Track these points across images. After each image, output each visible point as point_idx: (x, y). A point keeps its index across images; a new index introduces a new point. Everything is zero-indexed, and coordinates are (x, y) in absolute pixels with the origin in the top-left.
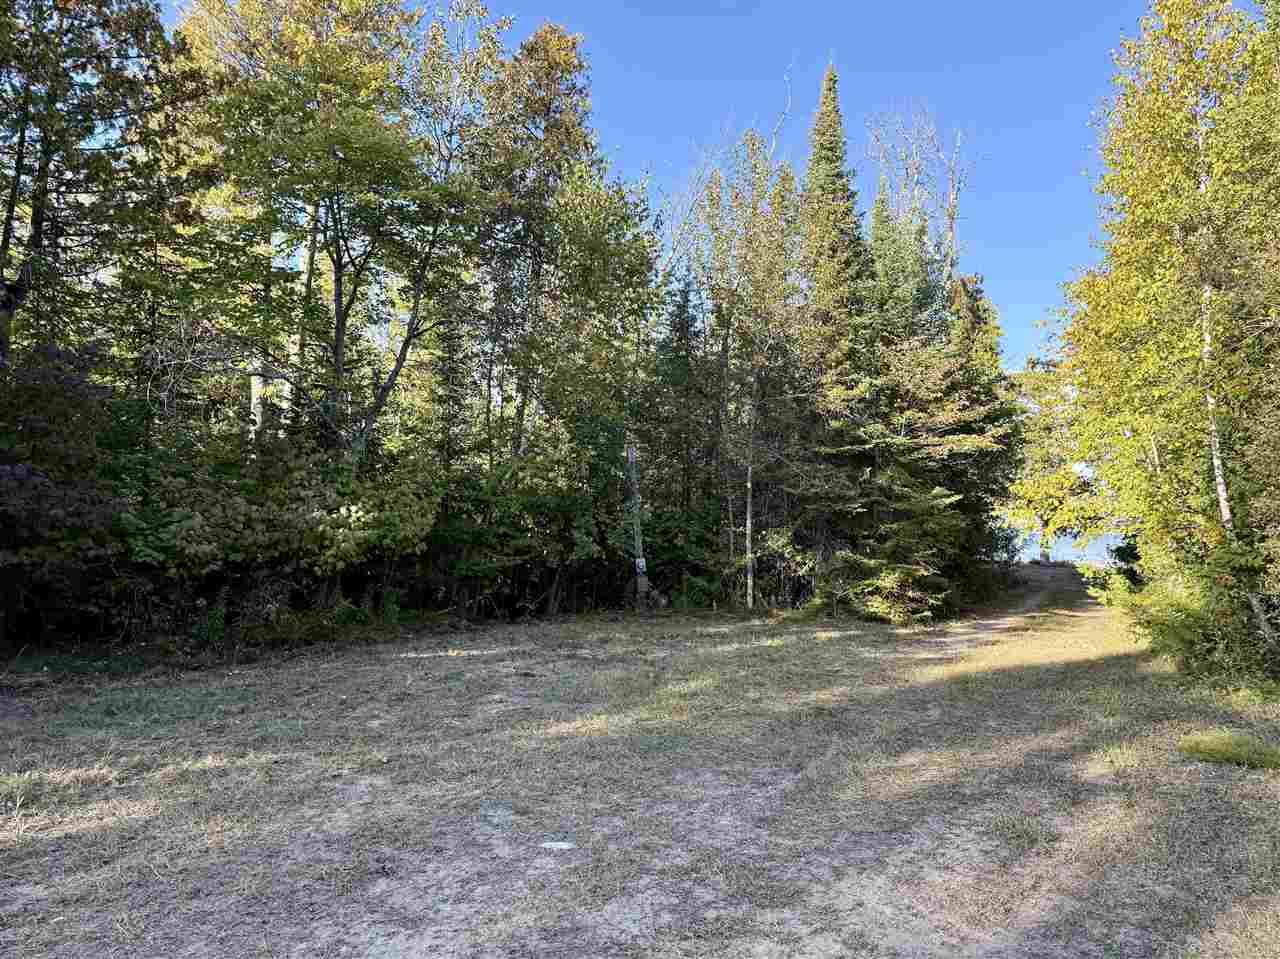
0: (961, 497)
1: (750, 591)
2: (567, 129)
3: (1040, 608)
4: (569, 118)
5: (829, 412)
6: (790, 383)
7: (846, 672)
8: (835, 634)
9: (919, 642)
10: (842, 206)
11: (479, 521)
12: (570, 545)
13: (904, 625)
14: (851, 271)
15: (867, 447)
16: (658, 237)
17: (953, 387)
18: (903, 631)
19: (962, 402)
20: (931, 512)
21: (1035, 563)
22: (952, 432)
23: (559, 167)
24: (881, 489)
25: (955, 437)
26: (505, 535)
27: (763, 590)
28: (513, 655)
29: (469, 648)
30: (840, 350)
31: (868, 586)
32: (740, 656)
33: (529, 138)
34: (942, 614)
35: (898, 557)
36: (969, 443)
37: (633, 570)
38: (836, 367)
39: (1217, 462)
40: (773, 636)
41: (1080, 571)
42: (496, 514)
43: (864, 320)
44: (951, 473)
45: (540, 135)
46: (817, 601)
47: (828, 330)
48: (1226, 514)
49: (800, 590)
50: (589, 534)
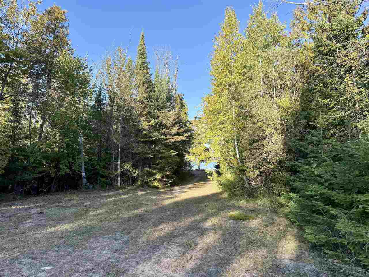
0: (178, 153)
1: (119, 182)
2: (61, 38)
3: (197, 182)
4: (61, 35)
5: (143, 129)
6: (131, 120)
7: (146, 203)
8: (143, 193)
9: (166, 193)
10: (146, 71)
11: (26, 162)
12: (59, 169)
13: (163, 188)
14: (149, 90)
15: (153, 139)
16: (90, 74)
17: (176, 123)
18: (162, 190)
19: (178, 127)
20: (170, 157)
21: (197, 170)
22: (176, 135)
23: (58, 49)
24: (157, 150)
25: (176, 137)
26: (35, 167)
27: (123, 181)
28: (37, 207)
29: (20, 205)
30: (146, 111)
31: (153, 178)
32: (115, 201)
33: (48, 39)
34: (173, 185)
35: (162, 169)
36: (179, 138)
37: (81, 176)
38: (145, 116)
39: (236, 144)
40: (125, 195)
41: (206, 171)
42: (32, 160)
43: (152, 104)
44: (175, 146)
45: (52, 39)
46: (139, 183)
47: (143, 106)
48: (238, 157)
49: (134, 180)
50: (66, 166)
